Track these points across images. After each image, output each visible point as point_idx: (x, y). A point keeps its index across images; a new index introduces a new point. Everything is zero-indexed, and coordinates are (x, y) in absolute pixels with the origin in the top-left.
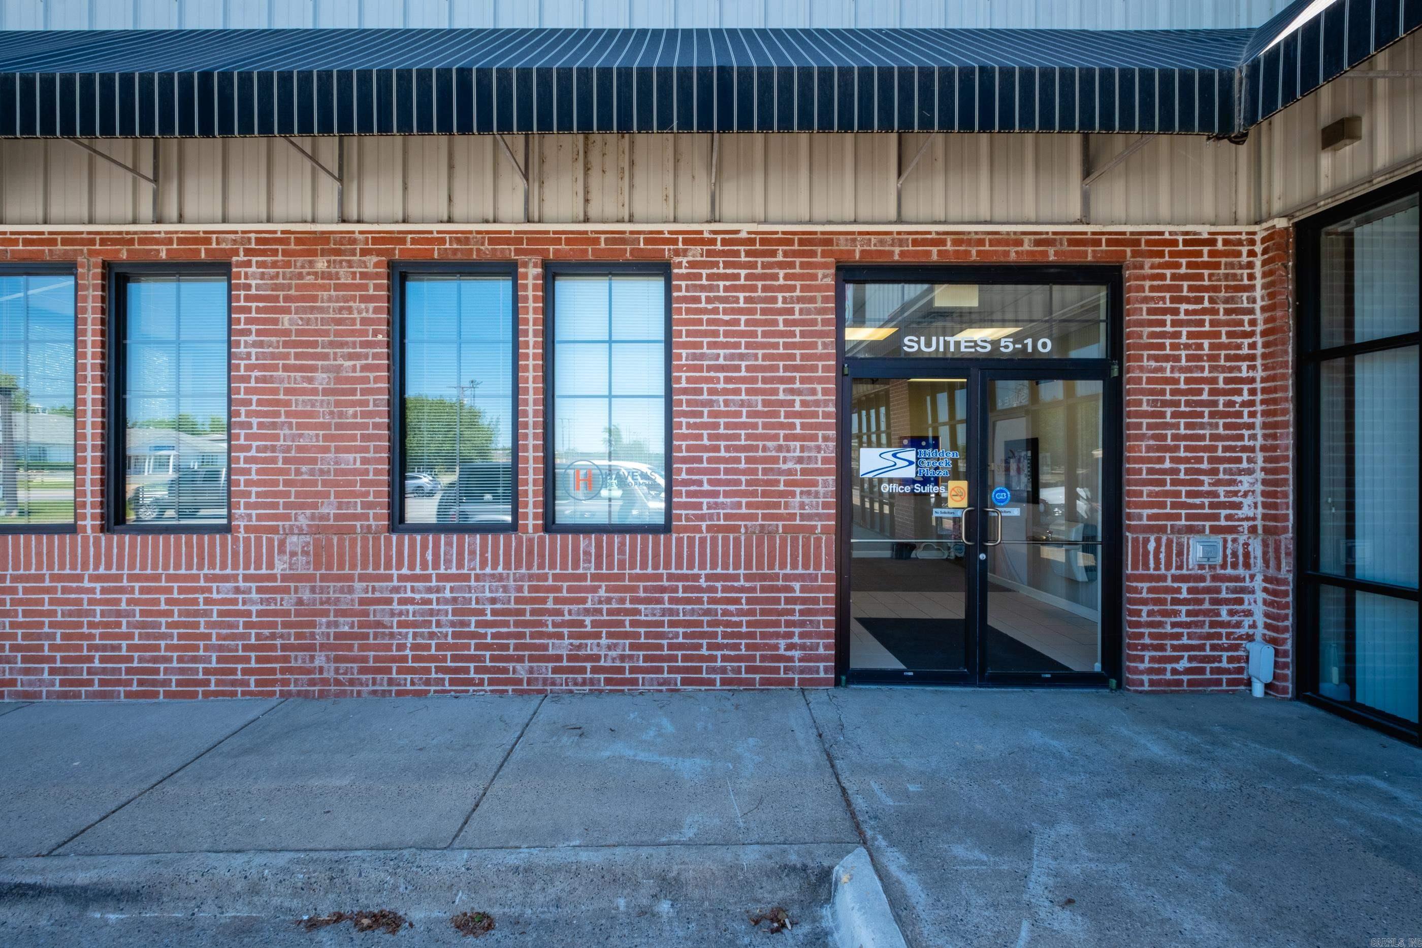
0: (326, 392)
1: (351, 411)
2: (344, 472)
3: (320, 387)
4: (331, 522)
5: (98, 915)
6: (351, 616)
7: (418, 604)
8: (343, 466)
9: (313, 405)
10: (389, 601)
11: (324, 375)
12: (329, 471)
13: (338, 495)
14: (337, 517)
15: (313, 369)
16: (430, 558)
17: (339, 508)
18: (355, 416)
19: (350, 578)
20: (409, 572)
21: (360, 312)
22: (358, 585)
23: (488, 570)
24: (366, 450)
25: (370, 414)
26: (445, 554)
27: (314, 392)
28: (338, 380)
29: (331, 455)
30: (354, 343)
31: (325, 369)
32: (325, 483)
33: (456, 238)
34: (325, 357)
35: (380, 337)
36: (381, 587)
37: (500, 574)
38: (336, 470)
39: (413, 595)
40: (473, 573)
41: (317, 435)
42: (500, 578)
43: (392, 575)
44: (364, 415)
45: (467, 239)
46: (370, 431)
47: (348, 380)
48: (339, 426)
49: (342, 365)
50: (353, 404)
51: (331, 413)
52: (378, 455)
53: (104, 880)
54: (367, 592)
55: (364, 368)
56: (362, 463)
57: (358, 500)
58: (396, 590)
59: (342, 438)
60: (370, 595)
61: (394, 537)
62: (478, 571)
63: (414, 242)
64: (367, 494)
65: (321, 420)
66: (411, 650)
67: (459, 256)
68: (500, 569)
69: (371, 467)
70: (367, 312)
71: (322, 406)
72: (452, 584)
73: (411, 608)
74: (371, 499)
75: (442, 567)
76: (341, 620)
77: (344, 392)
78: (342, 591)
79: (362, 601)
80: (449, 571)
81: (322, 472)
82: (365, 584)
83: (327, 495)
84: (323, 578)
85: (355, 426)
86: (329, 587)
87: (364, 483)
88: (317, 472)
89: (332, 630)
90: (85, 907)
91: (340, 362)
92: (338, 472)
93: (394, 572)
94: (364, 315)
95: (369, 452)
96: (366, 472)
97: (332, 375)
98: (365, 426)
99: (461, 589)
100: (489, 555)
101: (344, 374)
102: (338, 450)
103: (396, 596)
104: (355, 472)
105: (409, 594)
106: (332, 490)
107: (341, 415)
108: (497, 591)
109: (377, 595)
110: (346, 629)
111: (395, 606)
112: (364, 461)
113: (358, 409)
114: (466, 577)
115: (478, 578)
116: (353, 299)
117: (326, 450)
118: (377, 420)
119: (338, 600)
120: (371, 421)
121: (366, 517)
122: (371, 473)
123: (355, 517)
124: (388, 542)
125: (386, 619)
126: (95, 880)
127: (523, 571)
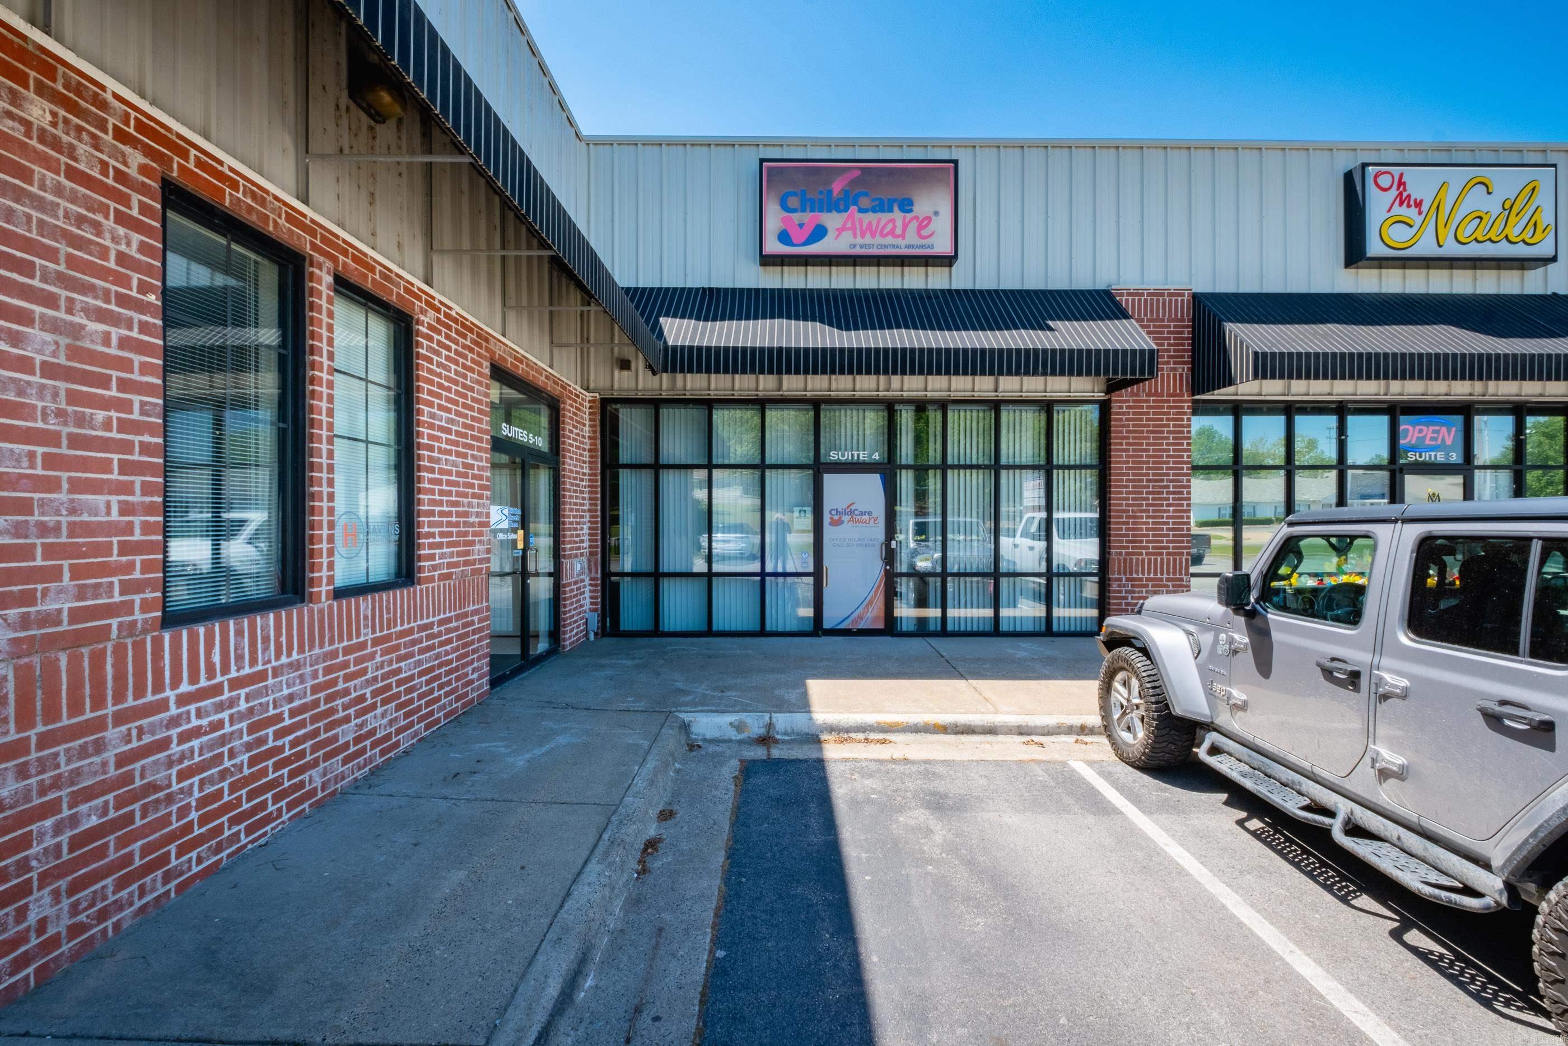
0: (50, 370)
1: (100, 415)
2: (88, 529)
3: (38, 358)
4: (65, 627)
5: (583, 994)
6: (103, 794)
7: (206, 733)
8: (85, 517)
9: (21, 393)
10: (164, 744)
11: (48, 337)
12: (57, 529)
13: (77, 573)
14: (75, 615)
15: (24, 318)
16: (217, 658)
17: (81, 597)
18: (107, 425)
19: (100, 725)
20: (192, 688)
21: (115, 240)
22: (112, 733)
23: (284, 660)
24: (126, 488)
25: (136, 427)
26: (236, 649)
27: (24, 364)
28: (75, 353)
29: (63, 496)
30: (107, 293)
31: (53, 326)
32: (50, 551)
33: (253, 192)
34: (50, 301)
35: (152, 298)
36: (151, 724)
37: (298, 660)
38: (72, 525)
39: (199, 722)
40: (269, 666)
41: (32, 455)
42: (296, 666)
43: (167, 700)
44: (124, 426)
45: (264, 199)
46: (136, 457)
47: (93, 357)
48: (75, 441)
49: (83, 327)
50: (106, 404)
51: (60, 413)
52: (148, 499)
53: (563, 973)
54: (129, 741)
55: (124, 343)
56: (122, 512)
57: (115, 580)
58: (174, 722)
59: (84, 464)
60: (135, 744)
61: (167, 637)
62: (274, 663)
63: (199, 163)
64: (130, 567)
65: (40, 425)
66: (197, 810)
67: (254, 218)
68: (295, 656)
69: (137, 520)
70: (128, 244)
71: (41, 398)
72: (247, 690)
73: (196, 743)
74: (137, 575)
75: (233, 668)
76: (83, 808)
77: (86, 378)
78: (83, 753)
79: (122, 760)
80: (242, 673)
81: (43, 529)
82: (124, 728)
83: (55, 574)
84: (45, 741)
85: (105, 445)
86: (56, 755)
87: (126, 548)
88: (33, 530)
89: (64, 838)
90: (572, 1000)
91: (79, 319)
92: (74, 529)
93: (170, 694)
94: (123, 248)
95: (132, 493)
96: (129, 528)
97: (64, 341)
98: (126, 447)
99: (258, 694)
100: (284, 639)
101: (87, 344)
102: (76, 486)
103: (174, 732)
104: (111, 528)
105: (195, 722)
106: (66, 564)
107: (81, 421)
108: (294, 684)
109: (147, 739)
110: (94, 821)
111: (175, 749)
112: (126, 509)
113: (114, 414)
114: (262, 676)
115: (276, 672)
116: (104, 210)
117: (52, 485)
118: (147, 438)
119: (77, 773)
120: (137, 439)
121: (127, 608)
122: (137, 531)
123: (111, 611)
124: (158, 643)
125: (159, 777)
126: (561, 980)
127: (317, 651)
